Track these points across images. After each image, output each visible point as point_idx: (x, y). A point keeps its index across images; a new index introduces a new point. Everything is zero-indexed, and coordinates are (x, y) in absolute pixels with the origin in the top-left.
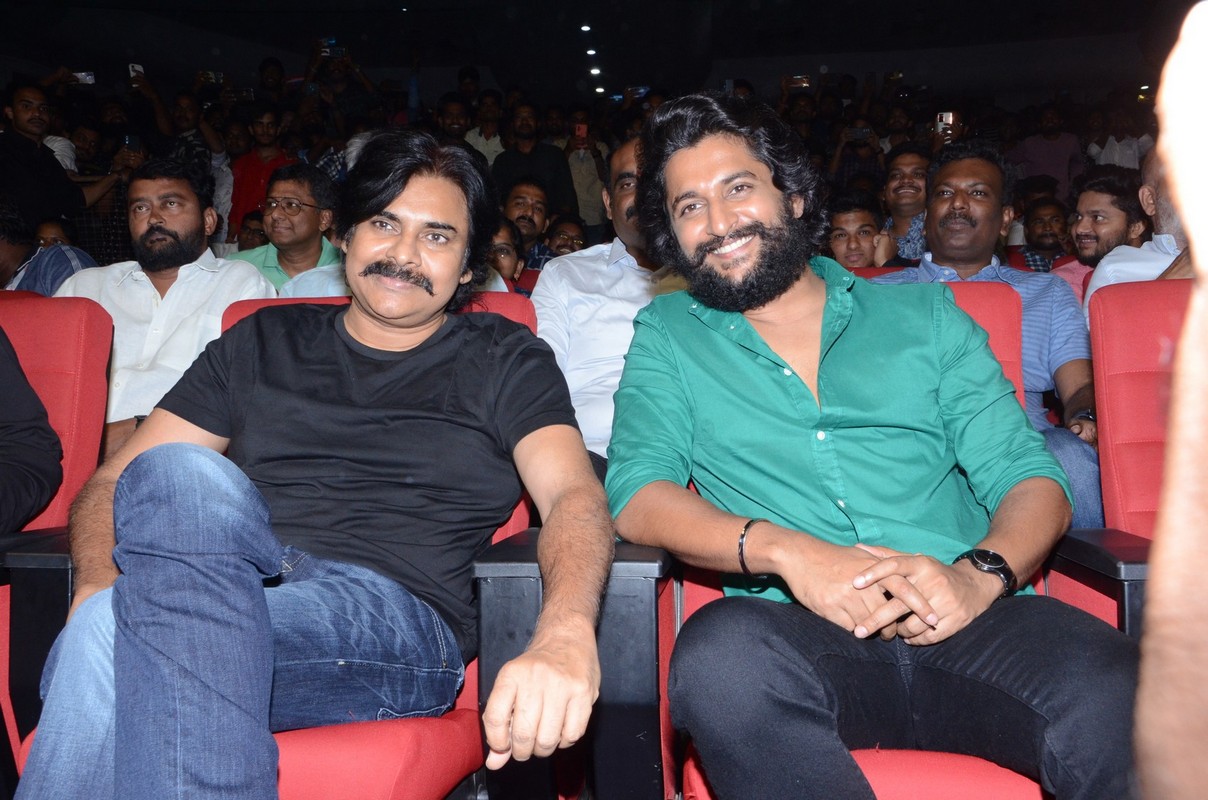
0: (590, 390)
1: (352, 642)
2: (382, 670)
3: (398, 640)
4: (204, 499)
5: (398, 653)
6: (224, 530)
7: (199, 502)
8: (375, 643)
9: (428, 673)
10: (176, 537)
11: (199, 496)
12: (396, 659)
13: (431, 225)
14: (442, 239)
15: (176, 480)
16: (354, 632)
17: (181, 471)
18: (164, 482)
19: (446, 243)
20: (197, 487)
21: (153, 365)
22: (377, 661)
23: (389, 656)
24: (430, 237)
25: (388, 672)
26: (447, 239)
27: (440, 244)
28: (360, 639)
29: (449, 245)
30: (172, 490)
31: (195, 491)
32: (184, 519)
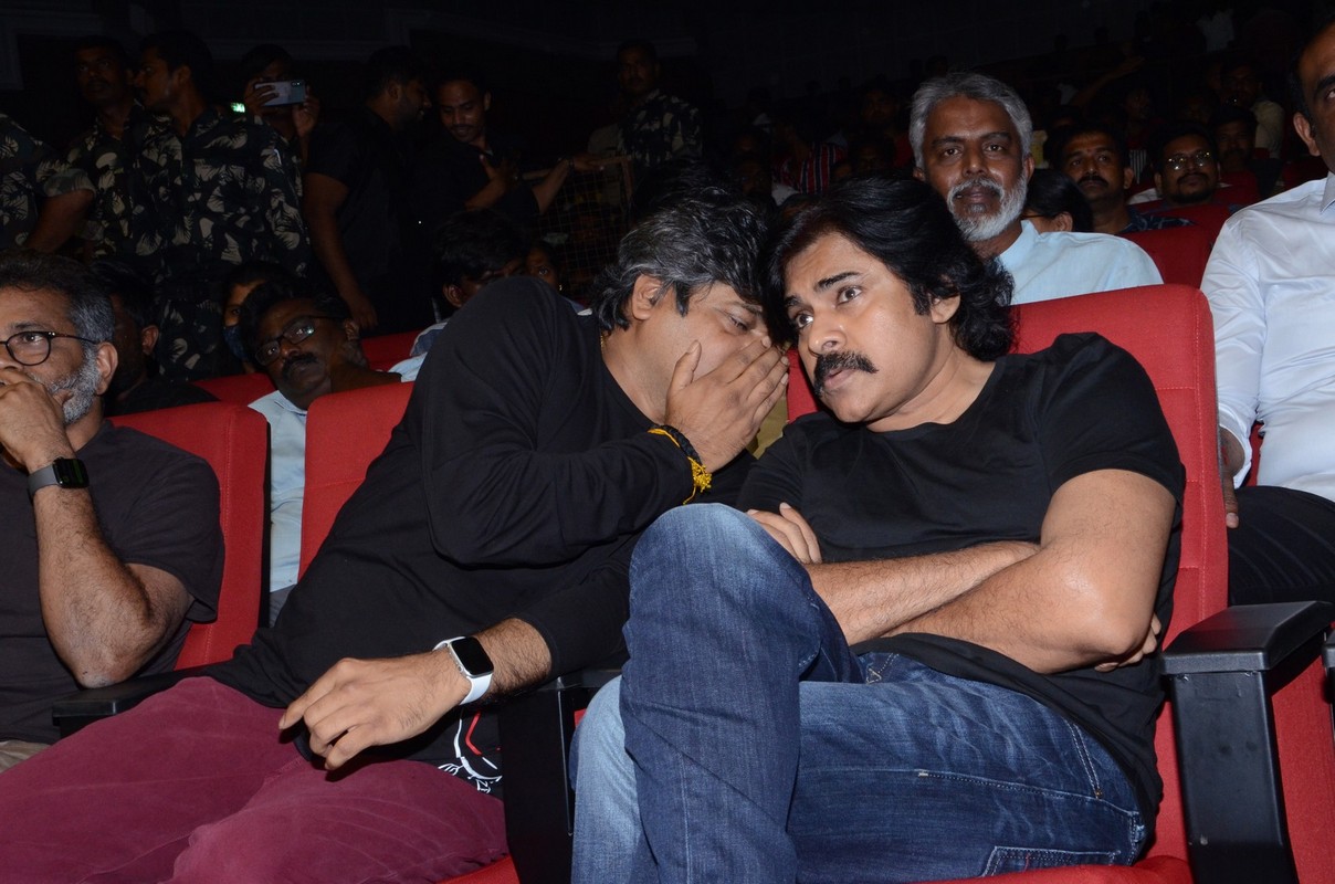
0: (1304, 398)
1: (939, 748)
2: (988, 789)
3: (1011, 750)
4: (718, 558)
5: (1014, 769)
6: (743, 592)
7: (712, 560)
8: (974, 752)
9: (1067, 797)
11: (712, 555)
12: (1010, 775)
16: (941, 736)
20: (710, 543)
22: (979, 775)
23: (998, 769)
25: (999, 792)
28: (950, 746)
31: (708, 548)
32: (696, 580)
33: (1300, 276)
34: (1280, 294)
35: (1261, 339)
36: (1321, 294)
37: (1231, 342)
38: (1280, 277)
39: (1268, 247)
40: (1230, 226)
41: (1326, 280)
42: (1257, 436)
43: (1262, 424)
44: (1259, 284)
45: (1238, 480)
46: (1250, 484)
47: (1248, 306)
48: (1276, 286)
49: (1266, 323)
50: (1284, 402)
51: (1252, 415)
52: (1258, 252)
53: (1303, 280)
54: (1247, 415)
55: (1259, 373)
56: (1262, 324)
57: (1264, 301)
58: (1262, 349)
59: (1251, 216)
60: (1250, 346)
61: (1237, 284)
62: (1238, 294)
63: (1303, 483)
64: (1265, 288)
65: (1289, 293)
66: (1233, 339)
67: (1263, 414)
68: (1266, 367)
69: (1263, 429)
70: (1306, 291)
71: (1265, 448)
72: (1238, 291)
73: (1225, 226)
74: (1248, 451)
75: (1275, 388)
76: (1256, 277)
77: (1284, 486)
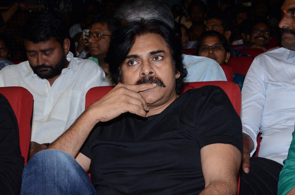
0: (276, 127)
4: (58, 173)
7: (56, 174)
10: (45, 189)
11: (56, 171)
13: (152, 53)
14: (160, 58)
15: (46, 164)
17: (49, 160)
18: (41, 165)
19: (163, 59)
21: (49, 119)
24: (154, 59)
26: (162, 57)
27: (160, 60)
29: (164, 60)
30: (44, 168)
31: (54, 169)
32: (49, 181)
33: (278, 82)
34: (271, 88)
35: (264, 104)
36: (284, 89)
37: (253, 103)
38: (271, 81)
39: (268, 69)
40: (256, 60)
41: (286, 84)
42: (259, 139)
43: (261, 133)
44: (264, 82)
45: (252, 154)
46: (255, 156)
47: (260, 90)
48: (270, 84)
49: (266, 97)
50: (270, 127)
51: (258, 130)
52: (265, 70)
53: (279, 83)
54: (257, 130)
55: (262, 116)
56: (264, 98)
57: (266, 89)
58: (263, 107)
59: (264, 57)
60: (260, 105)
61: (256, 81)
62: (257, 86)
63: (273, 157)
64: (266, 84)
65: (274, 88)
66: (254, 102)
67: (262, 130)
68: (264, 114)
69: (262, 136)
70: (280, 88)
71: (262, 143)
72: (257, 84)
73: (255, 59)
74: (256, 145)
75: (267, 122)
76: (263, 80)
77: (266, 158)
